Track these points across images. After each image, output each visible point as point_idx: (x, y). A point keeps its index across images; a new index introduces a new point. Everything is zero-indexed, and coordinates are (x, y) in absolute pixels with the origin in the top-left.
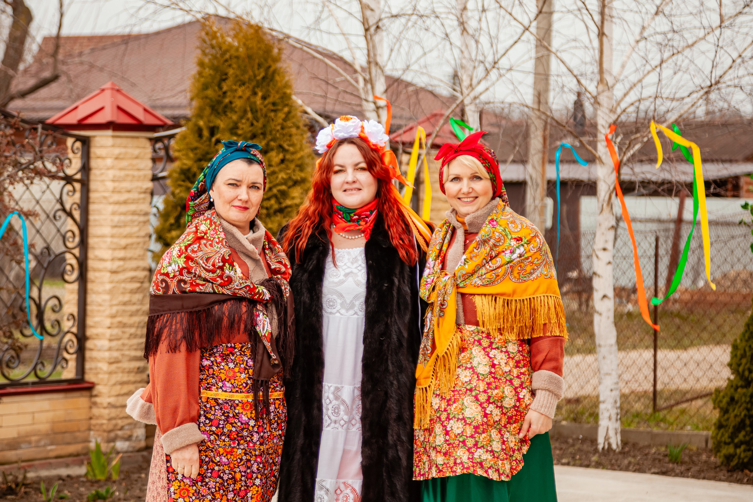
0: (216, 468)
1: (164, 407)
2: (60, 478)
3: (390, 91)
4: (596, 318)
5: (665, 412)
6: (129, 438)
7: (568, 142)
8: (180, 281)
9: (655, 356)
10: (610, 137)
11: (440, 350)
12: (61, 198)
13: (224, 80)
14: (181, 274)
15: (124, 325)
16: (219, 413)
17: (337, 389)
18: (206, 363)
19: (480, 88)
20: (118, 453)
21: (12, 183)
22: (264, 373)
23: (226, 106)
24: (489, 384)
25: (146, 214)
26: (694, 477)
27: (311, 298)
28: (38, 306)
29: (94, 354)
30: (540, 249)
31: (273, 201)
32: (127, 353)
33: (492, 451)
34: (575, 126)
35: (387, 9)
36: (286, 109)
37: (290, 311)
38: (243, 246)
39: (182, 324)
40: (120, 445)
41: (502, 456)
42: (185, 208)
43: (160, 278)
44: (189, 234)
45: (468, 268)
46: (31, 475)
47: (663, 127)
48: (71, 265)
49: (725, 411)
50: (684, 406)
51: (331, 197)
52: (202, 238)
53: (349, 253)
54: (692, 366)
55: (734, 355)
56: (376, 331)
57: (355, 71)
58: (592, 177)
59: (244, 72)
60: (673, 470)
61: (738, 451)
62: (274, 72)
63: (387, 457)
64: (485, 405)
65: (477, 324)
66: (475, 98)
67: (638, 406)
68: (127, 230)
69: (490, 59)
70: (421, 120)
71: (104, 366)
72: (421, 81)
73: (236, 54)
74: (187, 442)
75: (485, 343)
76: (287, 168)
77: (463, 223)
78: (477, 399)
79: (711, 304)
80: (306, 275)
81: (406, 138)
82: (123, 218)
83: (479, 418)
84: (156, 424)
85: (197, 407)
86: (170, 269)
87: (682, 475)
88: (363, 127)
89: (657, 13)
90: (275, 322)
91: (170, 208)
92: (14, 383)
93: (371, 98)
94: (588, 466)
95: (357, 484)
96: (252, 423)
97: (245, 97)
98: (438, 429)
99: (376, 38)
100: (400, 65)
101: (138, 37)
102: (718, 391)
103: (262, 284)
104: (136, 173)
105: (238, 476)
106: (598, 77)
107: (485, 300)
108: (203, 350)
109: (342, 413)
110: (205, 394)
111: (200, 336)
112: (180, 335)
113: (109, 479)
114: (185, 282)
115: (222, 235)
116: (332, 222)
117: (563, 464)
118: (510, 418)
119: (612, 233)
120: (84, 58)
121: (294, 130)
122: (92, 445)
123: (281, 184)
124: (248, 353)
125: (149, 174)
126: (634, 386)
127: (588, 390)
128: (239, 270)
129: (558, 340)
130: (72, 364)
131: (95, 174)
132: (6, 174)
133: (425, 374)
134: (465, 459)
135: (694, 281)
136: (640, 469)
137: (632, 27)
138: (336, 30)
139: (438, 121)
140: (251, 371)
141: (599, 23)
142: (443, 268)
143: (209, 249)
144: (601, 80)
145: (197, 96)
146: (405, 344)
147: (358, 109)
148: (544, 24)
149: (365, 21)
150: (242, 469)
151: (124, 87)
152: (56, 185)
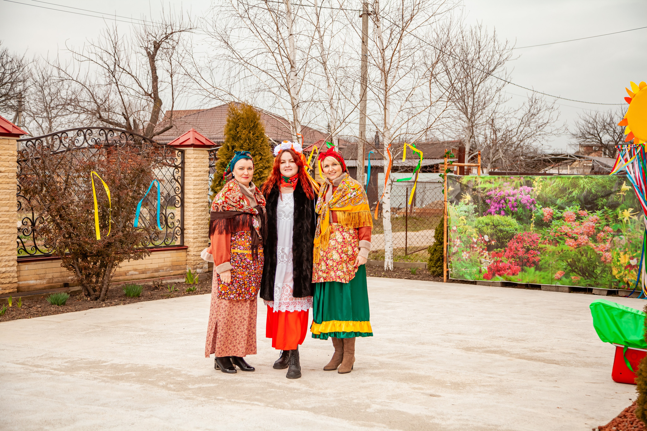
0: (238, 279)
1: (217, 256)
2: (175, 283)
3: (303, 132)
4: (384, 219)
5: (410, 255)
6: (202, 268)
7: (373, 151)
8: (223, 206)
9: (406, 234)
10: (389, 149)
11: (323, 233)
12: (173, 174)
13: (238, 127)
14: (223, 204)
15: (199, 224)
16: (238, 258)
17: (283, 249)
18: (233, 239)
19: (338, 130)
20: (198, 274)
21: (154, 168)
22: (256, 242)
23: (238, 138)
24: (342, 246)
25: (207, 180)
26: (420, 280)
27: (273, 213)
28: (165, 217)
29: (188, 235)
30: (362, 193)
31: (257, 175)
32: (200, 235)
33: (343, 272)
34: (376, 144)
35: (301, 99)
36: (262, 139)
37: (266, 218)
38: (247, 192)
39: (224, 223)
40: (199, 271)
41: (347, 274)
42: (222, 178)
43: (215, 205)
44: (226, 188)
45: (334, 200)
46: (164, 282)
47: (409, 145)
48: (178, 201)
49: (432, 254)
50: (417, 253)
51: (280, 173)
52: (231, 189)
53: (287, 195)
54: (420, 237)
55: (436, 233)
56: (298, 226)
57: (289, 124)
58: (382, 165)
59: (246, 124)
60: (413, 277)
61: (437, 269)
62: (257, 124)
63: (303, 275)
64: (341, 254)
65: (337, 222)
66: (336, 134)
67: (400, 253)
68: (199, 187)
69: (342, 118)
70: (315, 143)
71: (192, 240)
72: (315, 127)
73: (242, 117)
74: (227, 269)
75: (341, 230)
76: (263, 162)
77: (332, 183)
78: (338, 252)
79: (428, 213)
80: (270, 204)
81: (309, 150)
82: (198, 182)
83: (339, 259)
84: (214, 262)
85: (230, 256)
86: (219, 202)
87: (416, 279)
88: (292, 145)
89: (406, 101)
90: (260, 222)
91: (216, 178)
92: (157, 247)
93: (295, 134)
94: (380, 277)
95: (291, 284)
96: (251, 262)
97: (246, 134)
98: (323, 263)
99: (297, 110)
100: (307, 121)
101: (203, 111)
102: (430, 247)
103: (255, 208)
104: (203, 164)
105: (246, 282)
106: (384, 126)
107: (341, 213)
108: (232, 233)
109: (285, 258)
110: (233, 251)
111: (231, 228)
112: (223, 228)
113: (194, 283)
114: (225, 207)
115: (239, 188)
116: (281, 183)
117: (371, 276)
118: (350, 259)
119: (390, 186)
120: (182, 119)
121: (265, 147)
122: (188, 271)
123: (261, 168)
124: (249, 235)
125: (208, 164)
126: (398, 246)
127: (381, 247)
128: (246, 202)
129: (369, 228)
130: (179, 239)
131: (187, 165)
132: (152, 165)
133: (317, 242)
134: (333, 275)
135: (421, 205)
136: (400, 277)
137: (397, 106)
138: (281, 107)
139: (322, 143)
140: (251, 242)
141: (384, 104)
142: (324, 201)
143: (234, 194)
144: (385, 127)
145: (227, 133)
146: (309, 231)
147: (291, 138)
148: (363, 105)
149: (292, 104)
150: (248, 279)
151: (198, 131)
152: (172, 169)
